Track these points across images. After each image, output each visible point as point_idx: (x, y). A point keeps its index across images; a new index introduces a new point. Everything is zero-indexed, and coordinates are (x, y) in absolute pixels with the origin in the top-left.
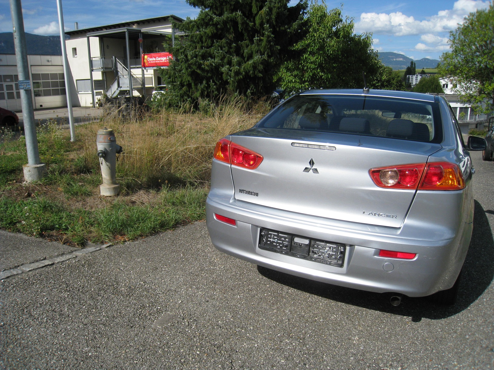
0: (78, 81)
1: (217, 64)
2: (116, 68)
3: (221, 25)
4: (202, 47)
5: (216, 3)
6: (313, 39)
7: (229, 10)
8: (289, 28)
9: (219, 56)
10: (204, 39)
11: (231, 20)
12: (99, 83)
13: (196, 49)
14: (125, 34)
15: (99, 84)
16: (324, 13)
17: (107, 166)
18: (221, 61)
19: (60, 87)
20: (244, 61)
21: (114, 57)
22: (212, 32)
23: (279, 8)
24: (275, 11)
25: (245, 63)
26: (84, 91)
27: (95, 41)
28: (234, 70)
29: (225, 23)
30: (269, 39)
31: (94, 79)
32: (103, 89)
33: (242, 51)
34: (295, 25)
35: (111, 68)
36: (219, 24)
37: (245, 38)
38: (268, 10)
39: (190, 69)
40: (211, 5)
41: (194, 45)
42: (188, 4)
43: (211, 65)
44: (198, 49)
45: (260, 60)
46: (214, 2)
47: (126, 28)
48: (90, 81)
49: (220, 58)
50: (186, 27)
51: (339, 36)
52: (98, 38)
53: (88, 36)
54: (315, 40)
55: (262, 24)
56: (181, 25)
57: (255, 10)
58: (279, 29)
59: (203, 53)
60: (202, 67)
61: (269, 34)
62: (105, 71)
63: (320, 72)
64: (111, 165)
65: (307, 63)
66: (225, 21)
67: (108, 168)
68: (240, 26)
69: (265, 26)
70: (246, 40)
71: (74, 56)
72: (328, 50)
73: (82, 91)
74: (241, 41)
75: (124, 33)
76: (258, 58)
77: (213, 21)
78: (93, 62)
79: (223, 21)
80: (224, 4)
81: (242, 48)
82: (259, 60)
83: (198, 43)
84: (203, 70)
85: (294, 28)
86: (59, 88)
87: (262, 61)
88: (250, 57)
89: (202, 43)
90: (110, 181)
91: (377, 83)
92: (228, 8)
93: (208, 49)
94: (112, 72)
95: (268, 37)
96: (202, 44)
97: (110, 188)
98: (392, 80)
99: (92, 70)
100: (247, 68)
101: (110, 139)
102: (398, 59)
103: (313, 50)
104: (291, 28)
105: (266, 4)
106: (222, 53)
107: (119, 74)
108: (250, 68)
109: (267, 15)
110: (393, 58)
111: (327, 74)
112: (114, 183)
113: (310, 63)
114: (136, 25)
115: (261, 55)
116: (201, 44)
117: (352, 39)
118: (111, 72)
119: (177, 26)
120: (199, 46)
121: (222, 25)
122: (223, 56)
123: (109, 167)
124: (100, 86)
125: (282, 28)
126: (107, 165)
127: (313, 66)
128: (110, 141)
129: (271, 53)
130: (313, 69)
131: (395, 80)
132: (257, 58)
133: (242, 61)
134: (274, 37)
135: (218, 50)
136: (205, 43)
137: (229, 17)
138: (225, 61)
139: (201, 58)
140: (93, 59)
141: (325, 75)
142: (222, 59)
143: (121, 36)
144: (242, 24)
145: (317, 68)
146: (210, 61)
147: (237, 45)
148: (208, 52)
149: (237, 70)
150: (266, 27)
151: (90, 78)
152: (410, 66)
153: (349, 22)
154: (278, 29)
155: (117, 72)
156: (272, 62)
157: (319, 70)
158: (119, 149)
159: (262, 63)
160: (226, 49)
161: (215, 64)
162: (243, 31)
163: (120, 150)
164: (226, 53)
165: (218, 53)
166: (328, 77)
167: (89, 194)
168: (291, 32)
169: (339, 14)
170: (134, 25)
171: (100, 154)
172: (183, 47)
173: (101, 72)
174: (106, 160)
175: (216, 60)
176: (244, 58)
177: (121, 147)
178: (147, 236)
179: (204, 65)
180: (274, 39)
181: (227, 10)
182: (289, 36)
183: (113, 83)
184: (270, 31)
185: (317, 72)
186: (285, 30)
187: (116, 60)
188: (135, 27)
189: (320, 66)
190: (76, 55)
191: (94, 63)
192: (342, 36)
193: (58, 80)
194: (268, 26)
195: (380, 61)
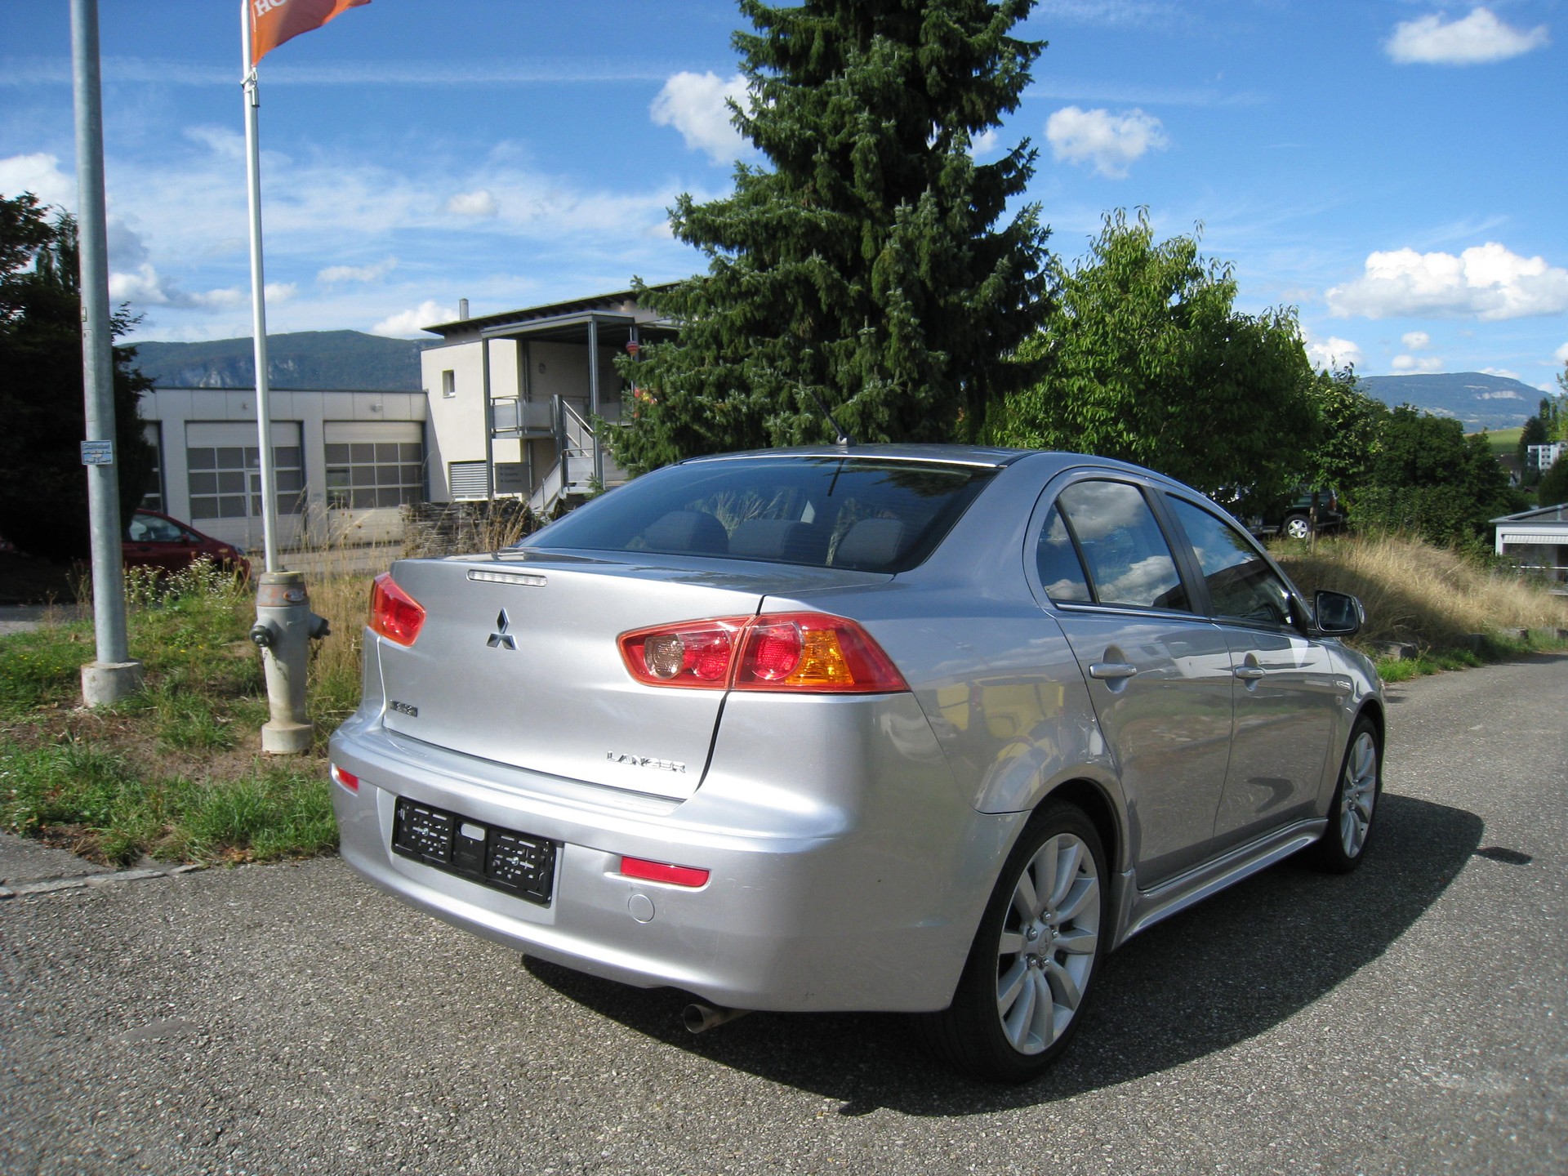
0: (455, 467)
1: (757, 409)
2: (562, 428)
3: (764, 296)
4: (717, 359)
5: (757, 231)
6: (1101, 331)
7: (795, 252)
8: (971, 298)
9: (762, 386)
10: (725, 338)
11: (797, 280)
12: (509, 471)
13: (703, 365)
14: (587, 331)
15: (511, 475)
16: (1143, 251)
17: (278, 672)
18: (768, 400)
19: (404, 482)
20: (840, 399)
21: (556, 396)
22: (749, 315)
23: (934, 240)
24: (924, 248)
25: (844, 401)
26: (470, 497)
27: (505, 353)
28: (800, 425)
29: (778, 288)
30: (906, 331)
31: (496, 459)
32: (525, 491)
33: (832, 369)
34: (987, 288)
35: (547, 430)
36: (757, 292)
37: (845, 331)
38: (897, 246)
39: (671, 421)
40: (739, 238)
41: (696, 353)
42: (679, 238)
43: (736, 408)
44: (706, 367)
45: (878, 394)
46: (749, 231)
47: (590, 312)
48: (484, 466)
49: (767, 389)
50: (677, 303)
51: (1188, 322)
52: (513, 343)
53: (485, 335)
54: (1105, 334)
55: (885, 287)
56: (662, 297)
57: (868, 248)
58: (946, 302)
59: (720, 376)
60: (705, 415)
61: (901, 316)
62: (529, 437)
63: (1125, 430)
64: (291, 668)
65: (1085, 404)
66: (780, 282)
67: (282, 677)
68: (822, 295)
69: (891, 292)
70: (846, 337)
71: (446, 396)
72: (1148, 363)
73: (464, 497)
74: (832, 340)
75: (585, 325)
76: (875, 387)
77: (739, 285)
78: (496, 410)
79: (771, 283)
80: (779, 235)
81: (832, 361)
82: (875, 393)
83: (708, 348)
84: (709, 424)
85: (985, 297)
86: (400, 486)
87: (886, 395)
88: (856, 385)
89: (720, 346)
90: (287, 713)
91: (1352, 466)
92: (792, 247)
93: (736, 366)
94: (550, 441)
95: (903, 324)
96: (719, 352)
97: (284, 732)
98: (1463, 461)
99: (491, 435)
100: (845, 420)
101: (287, 596)
102: (1498, 395)
103: (1103, 366)
104: (976, 296)
105: (895, 231)
106: (771, 374)
107: (571, 447)
108: (851, 417)
109: (898, 262)
110: (1481, 392)
111: (1146, 436)
112: (297, 717)
113: (1093, 404)
114: (627, 303)
115: (883, 379)
116: (715, 352)
117: (1232, 328)
118: (547, 439)
119: (652, 302)
120: (709, 355)
121: (768, 294)
122: (774, 384)
123: (284, 675)
124: (514, 481)
125: (953, 299)
126: (279, 669)
127: (1102, 413)
128: (286, 603)
129: (919, 373)
130: (1103, 423)
131: (1471, 462)
132: (871, 386)
133: (834, 398)
134: (920, 325)
135: (763, 368)
136: (728, 347)
137: (790, 272)
138: (780, 400)
139: (713, 390)
140: (498, 402)
141: (1139, 440)
142: (773, 394)
143: (577, 334)
144: (829, 289)
145: (1116, 421)
146: (735, 397)
147: (818, 351)
148: (737, 373)
149: (808, 424)
150: (893, 296)
151: (485, 458)
152: (1538, 417)
153: (1218, 275)
154: (942, 302)
155: (565, 441)
156: (924, 398)
157: (1121, 426)
158: (317, 625)
159: (886, 403)
160: (785, 364)
161: (748, 407)
162: (837, 312)
163: (321, 630)
164: (785, 374)
165: (761, 376)
166: (1150, 446)
167: (228, 746)
168: (975, 310)
169: (1192, 254)
170: (622, 304)
171: (258, 637)
172: (666, 362)
173: (518, 440)
174: (277, 655)
175: (753, 397)
176: (839, 390)
177: (325, 622)
178: (312, 855)
179: (712, 411)
180: (919, 329)
181: (788, 251)
182: (972, 321)
183: (548, 474)
184: (906, 309)
185: (1115, 431)
186: (959, 306)
187: (561, 404)
188: (624, 311)
189: (1124, 411)
190: (453, 390)
191: (498, 414)
192: (1197, 321)
193: (399, 464)
194: (899, 292)
195: (1360, 397)
